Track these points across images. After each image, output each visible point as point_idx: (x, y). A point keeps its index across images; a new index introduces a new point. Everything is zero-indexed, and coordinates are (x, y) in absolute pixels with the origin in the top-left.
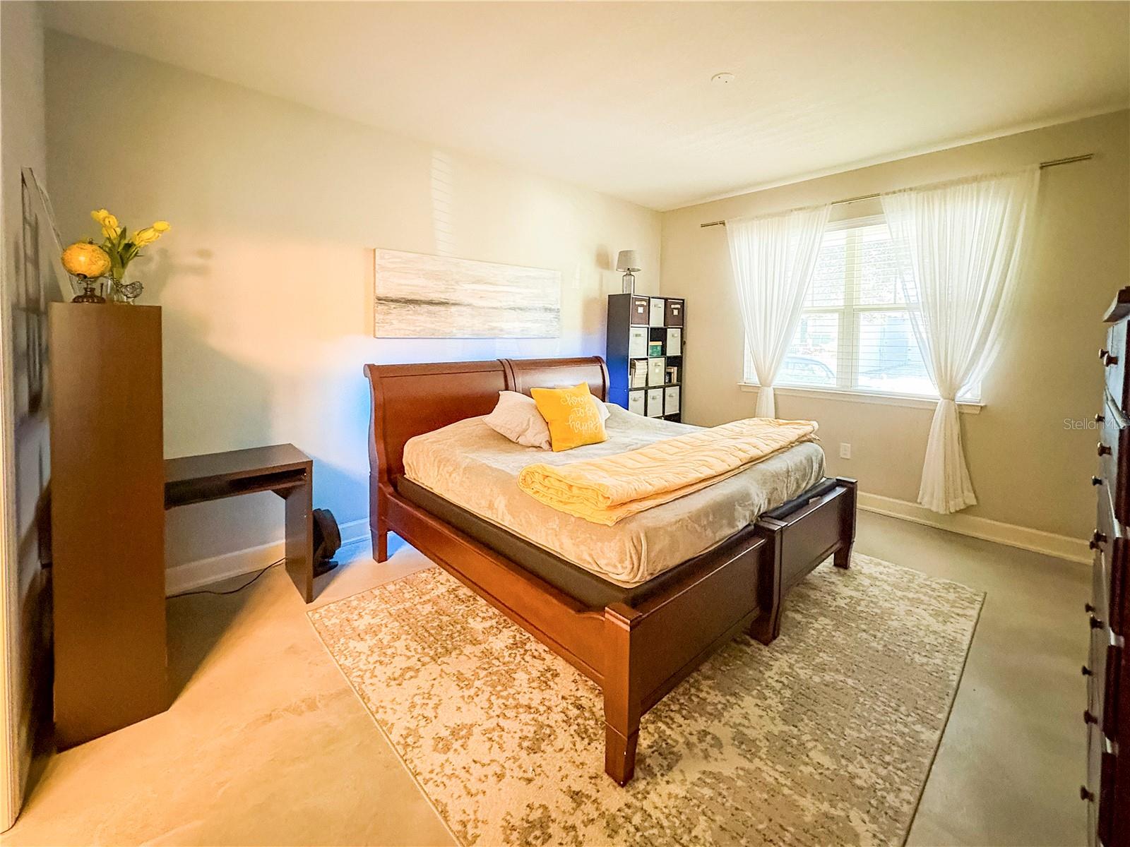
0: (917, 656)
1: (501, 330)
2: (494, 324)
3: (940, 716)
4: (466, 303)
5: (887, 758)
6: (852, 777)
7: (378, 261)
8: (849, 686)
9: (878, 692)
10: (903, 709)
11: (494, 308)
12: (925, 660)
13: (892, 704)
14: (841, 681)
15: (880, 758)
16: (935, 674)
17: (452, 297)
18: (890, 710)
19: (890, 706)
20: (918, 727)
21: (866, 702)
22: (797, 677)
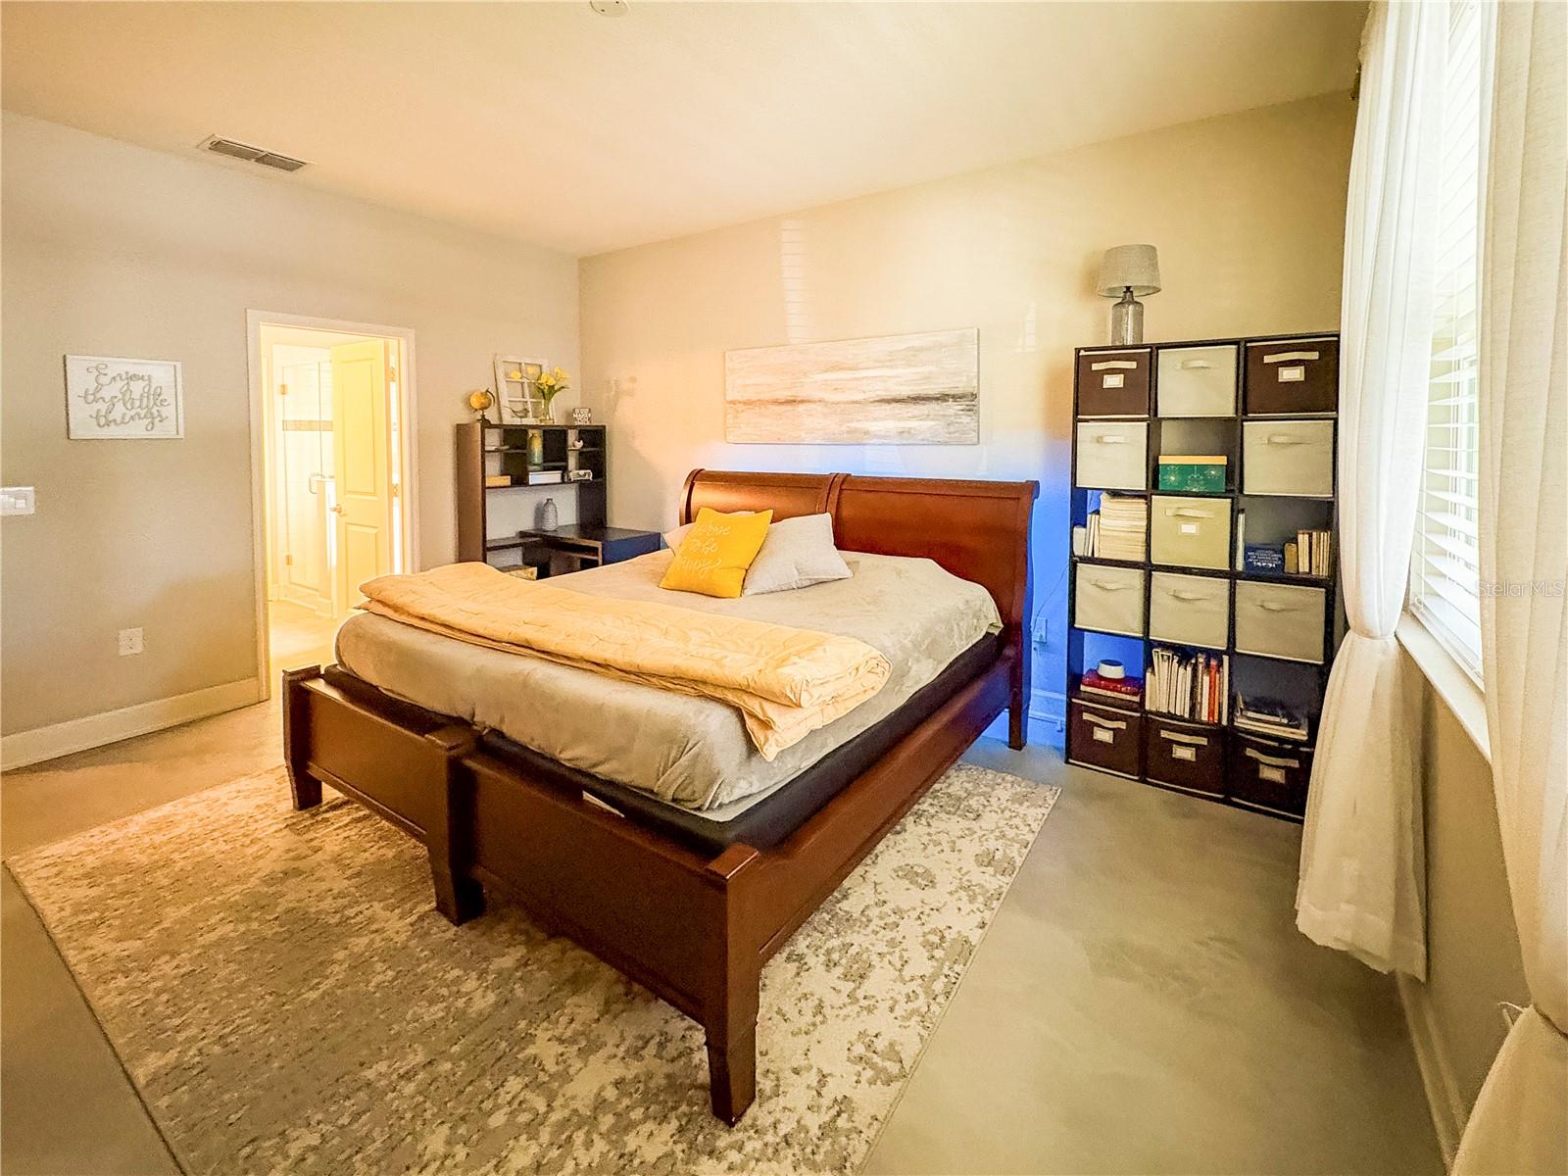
0: (314, 1140)
1: (866, 433)
2: (859, 425)
3: (164, 1102)
4: (816, 398)
5: (164, 997)
6: (174, 955)
7: (727, 365)
8: (303, 991)
9: (267, 1026)
10: (217, 1049)
11: (857, 402)
12: (294, 1150)
13: (232, 1039)
14: (318, 983)
15: (172, 990)
16: (248, 1150)
17: (802, 394)
18: (227, 1030)
19: (232, 1032)
20: (173, 1055)
21: (261, 1003)
22: (358, 933)
